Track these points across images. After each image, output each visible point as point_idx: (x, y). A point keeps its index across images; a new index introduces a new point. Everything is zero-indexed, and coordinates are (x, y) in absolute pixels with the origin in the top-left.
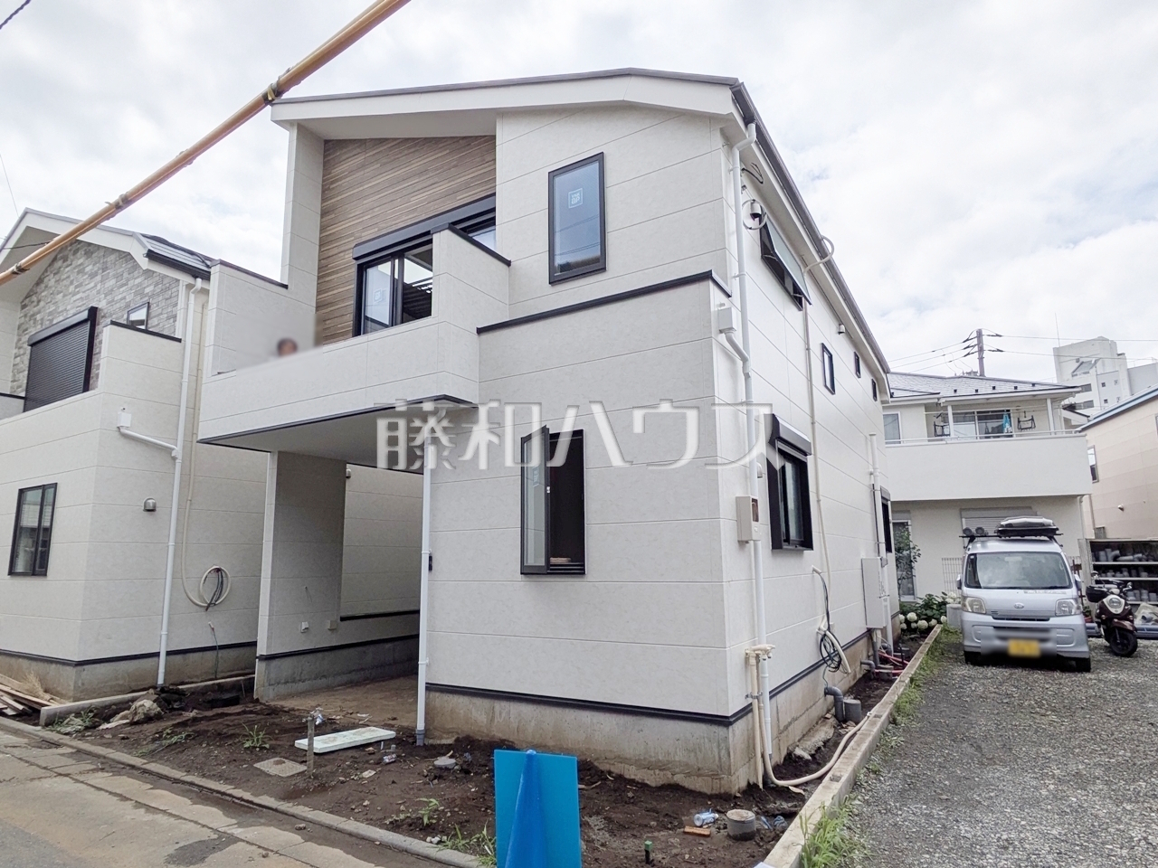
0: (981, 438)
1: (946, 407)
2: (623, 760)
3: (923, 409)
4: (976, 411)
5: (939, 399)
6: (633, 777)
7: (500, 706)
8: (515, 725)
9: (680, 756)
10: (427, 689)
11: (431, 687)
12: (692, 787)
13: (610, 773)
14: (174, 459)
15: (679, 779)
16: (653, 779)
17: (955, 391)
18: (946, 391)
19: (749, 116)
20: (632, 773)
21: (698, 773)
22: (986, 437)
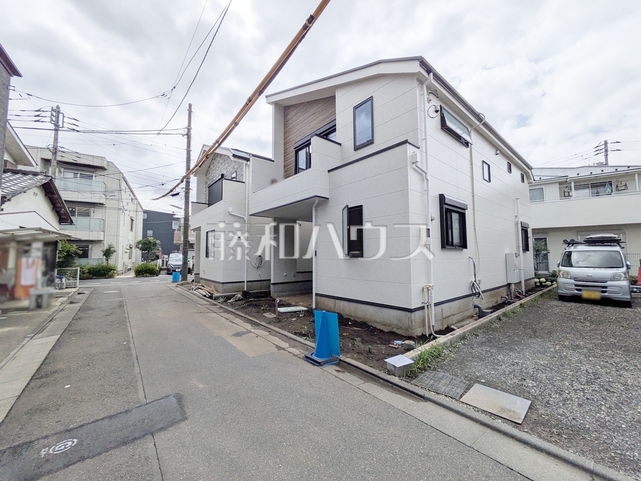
0: (592, 196)
1: (570, 183)
2: (377, 322)
3: (558, 184)
4: (590, 183)
5: (567, 179)
6: (379, 328)
7: (337, 301)
8: (342, 308)
9: (395, 322)
10: (316, 295)
11: (317, 294)
12: (399, 333)
13: (372, 326)
14: (245, 221)
15: (394, 330)
16: (386, 329)
17: (578, 174)
18: (572, 175)
19: (429, 70)
20: (379, 327)
21: (401, 328)
22: (597, 196)
